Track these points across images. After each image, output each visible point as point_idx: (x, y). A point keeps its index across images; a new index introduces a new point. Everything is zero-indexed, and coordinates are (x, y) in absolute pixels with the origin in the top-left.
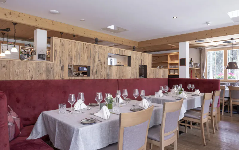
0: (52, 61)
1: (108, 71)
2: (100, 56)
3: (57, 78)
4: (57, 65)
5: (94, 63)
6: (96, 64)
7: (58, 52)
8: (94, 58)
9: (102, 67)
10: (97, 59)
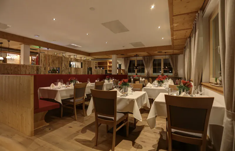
0: (39, 65)
1: (69, 70)
2: (65, 63)
3: (42, 73)
4: (42, 67)
5: (62, 66)
6: (63, 66)
7: (43, 60)
8: (62, 64)
9: (66, 68)
10: (63, 64)
